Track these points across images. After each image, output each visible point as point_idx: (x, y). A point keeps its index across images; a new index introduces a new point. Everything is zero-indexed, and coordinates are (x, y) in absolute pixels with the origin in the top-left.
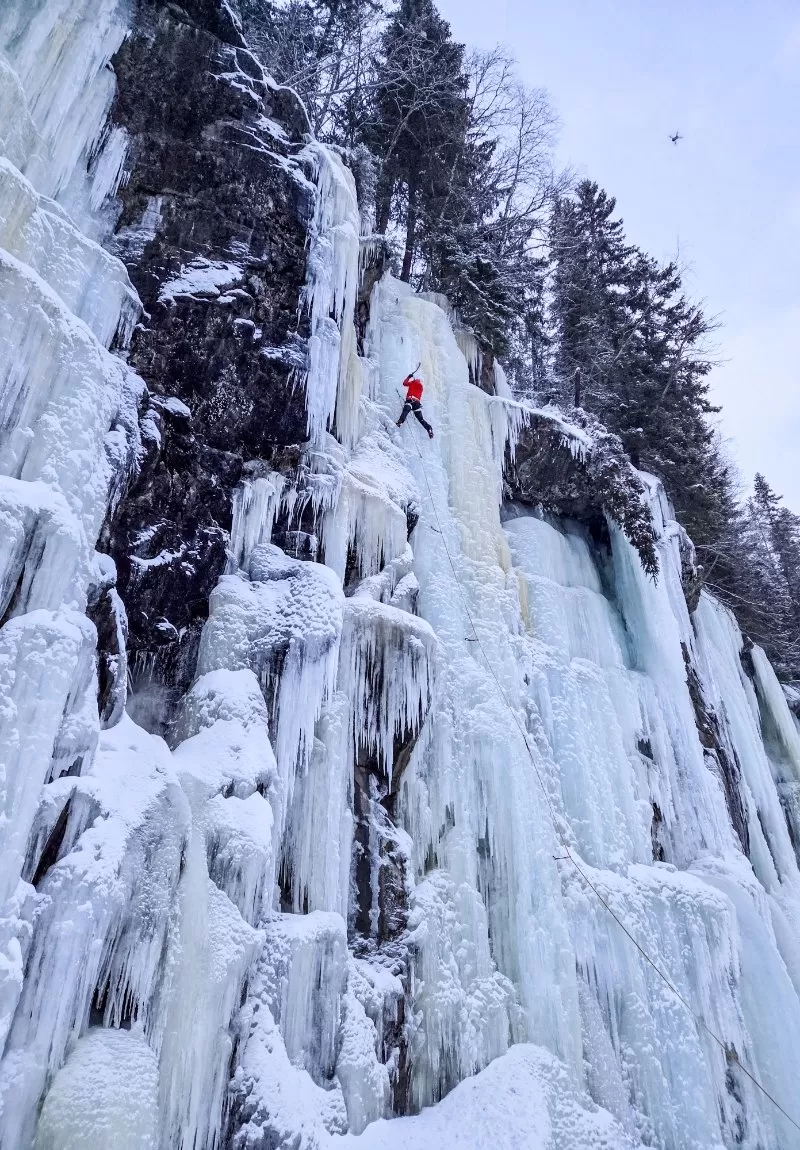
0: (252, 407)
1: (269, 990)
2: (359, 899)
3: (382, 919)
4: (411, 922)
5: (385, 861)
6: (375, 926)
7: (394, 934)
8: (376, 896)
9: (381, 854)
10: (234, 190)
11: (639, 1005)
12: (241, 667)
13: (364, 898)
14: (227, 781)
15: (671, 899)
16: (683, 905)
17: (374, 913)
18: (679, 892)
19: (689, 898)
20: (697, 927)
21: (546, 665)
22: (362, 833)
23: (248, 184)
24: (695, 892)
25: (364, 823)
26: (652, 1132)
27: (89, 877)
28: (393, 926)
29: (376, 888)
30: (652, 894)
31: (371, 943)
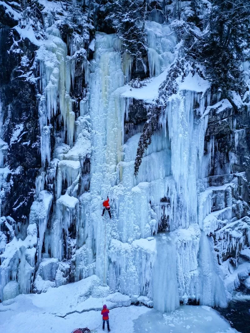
0: (35, 158)
1: (39, 273)
2: (64, 253)
3: (68, 256)
4: (72, 257)
5: (69, 247)
6: (67, 257)
7: (70, 259)
8: (67, 253)
9: (68, 246)
10: (20, 94)
11: (123, 270)
12: (34, 223)
13: (65, 253)
14: (28, 246)
15: (140, 250)
16: (142, 252)
17: (67, 255)
18: (142, 249)
19: (144, 251)
20: (144, 257)
21: (119, 195)
22: (65, 243)
23: (22, 90)
24: (146, 249)
25: (65, 241)
26: (121, 290)
27: (3, 268)
28: (70, 258)
29: (67, 252)
30: (134, 249)
31: (66, 260)
